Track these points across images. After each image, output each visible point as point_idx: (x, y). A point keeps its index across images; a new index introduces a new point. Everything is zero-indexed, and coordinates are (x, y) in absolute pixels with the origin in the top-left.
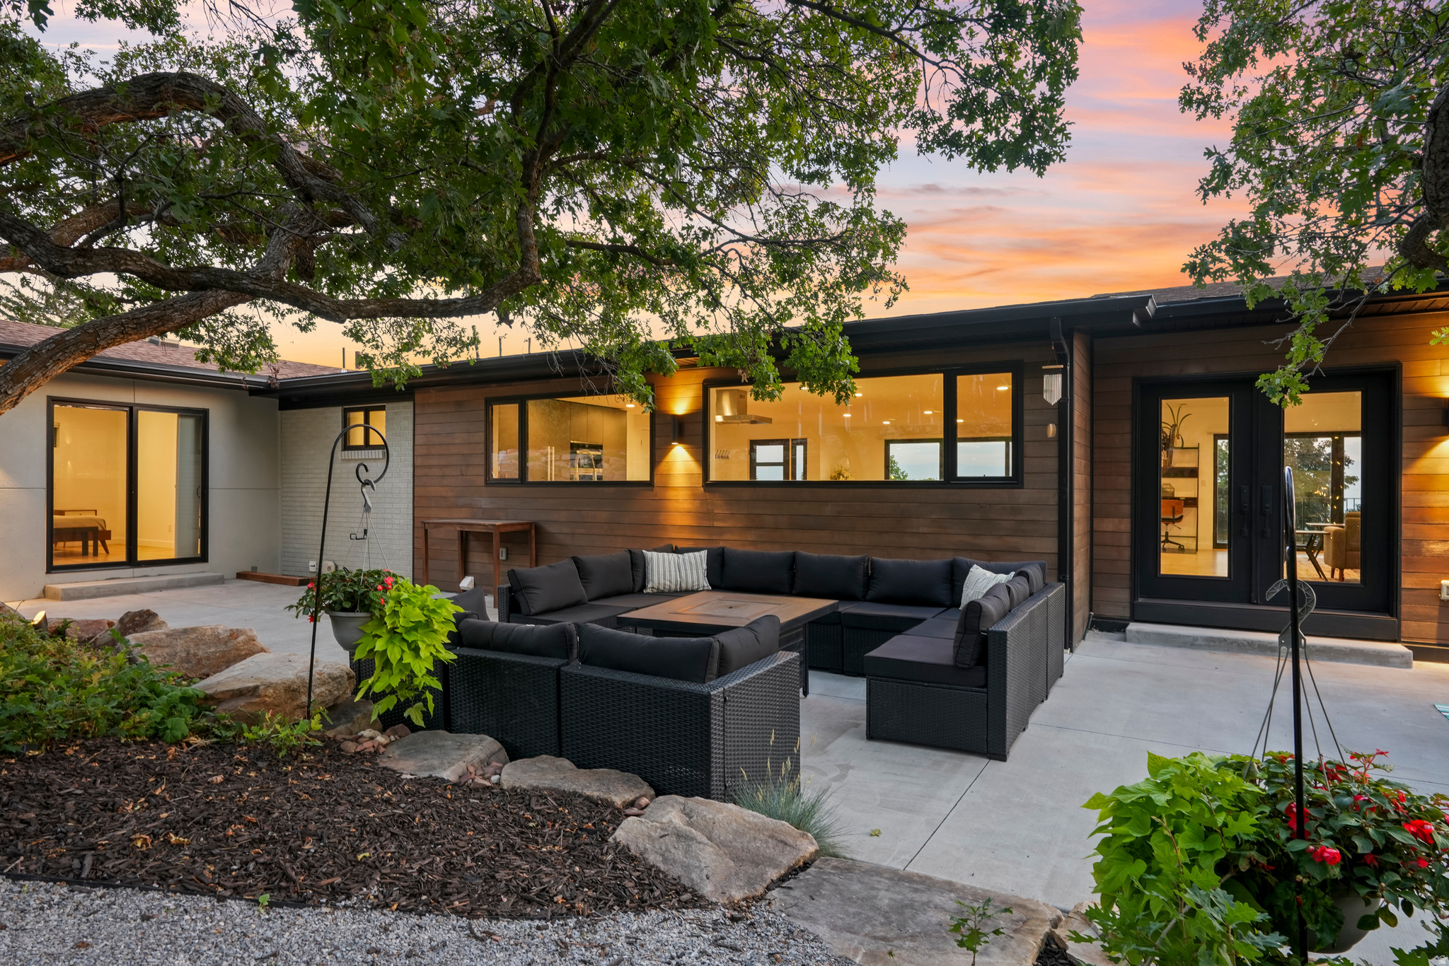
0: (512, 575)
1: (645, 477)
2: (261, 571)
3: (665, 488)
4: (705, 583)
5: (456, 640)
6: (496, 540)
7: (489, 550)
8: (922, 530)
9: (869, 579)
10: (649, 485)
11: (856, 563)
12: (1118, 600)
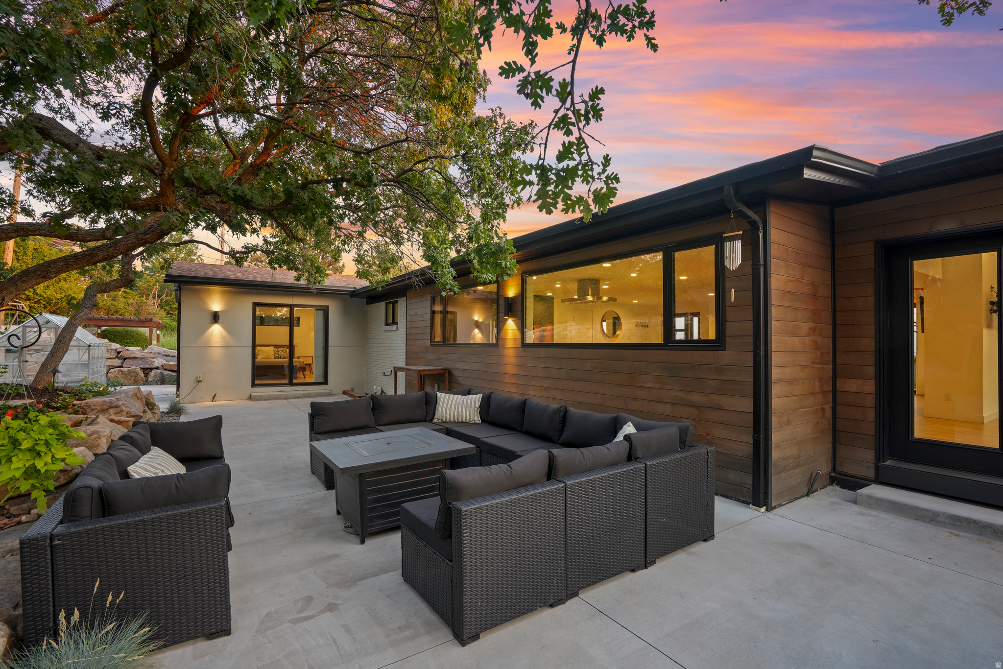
1: (496, 340)
3: (504, 348)
4: (476, 418)
8: (649, 385)
9: (563, 426)
10: (496, 345)
11: (554, 412)
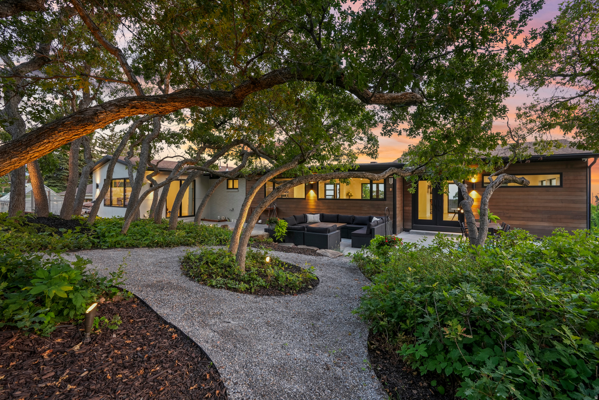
1: (304, 197)
3: (308, 200)
4: (319, 221)
5: (287, 229)
8: (365, 210)
9: (353, 220)
10: (305, 199)
11: (351, 217)
12: (409, 225)
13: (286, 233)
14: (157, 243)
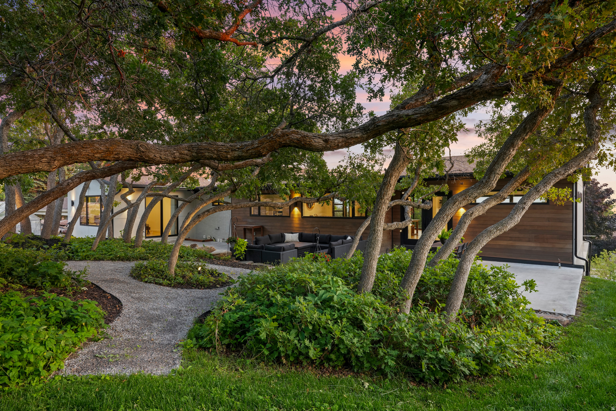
0: (256, 238)
2: (190, 238)
3: (293, 218)
4: (298, 240)
5: (247, 247)
6: (253, 230)
7: (251, 233)
9: (330, 239)
10: (289, 217)
11: (328, 236)
13: (245, 251)
14: (119, 257)
